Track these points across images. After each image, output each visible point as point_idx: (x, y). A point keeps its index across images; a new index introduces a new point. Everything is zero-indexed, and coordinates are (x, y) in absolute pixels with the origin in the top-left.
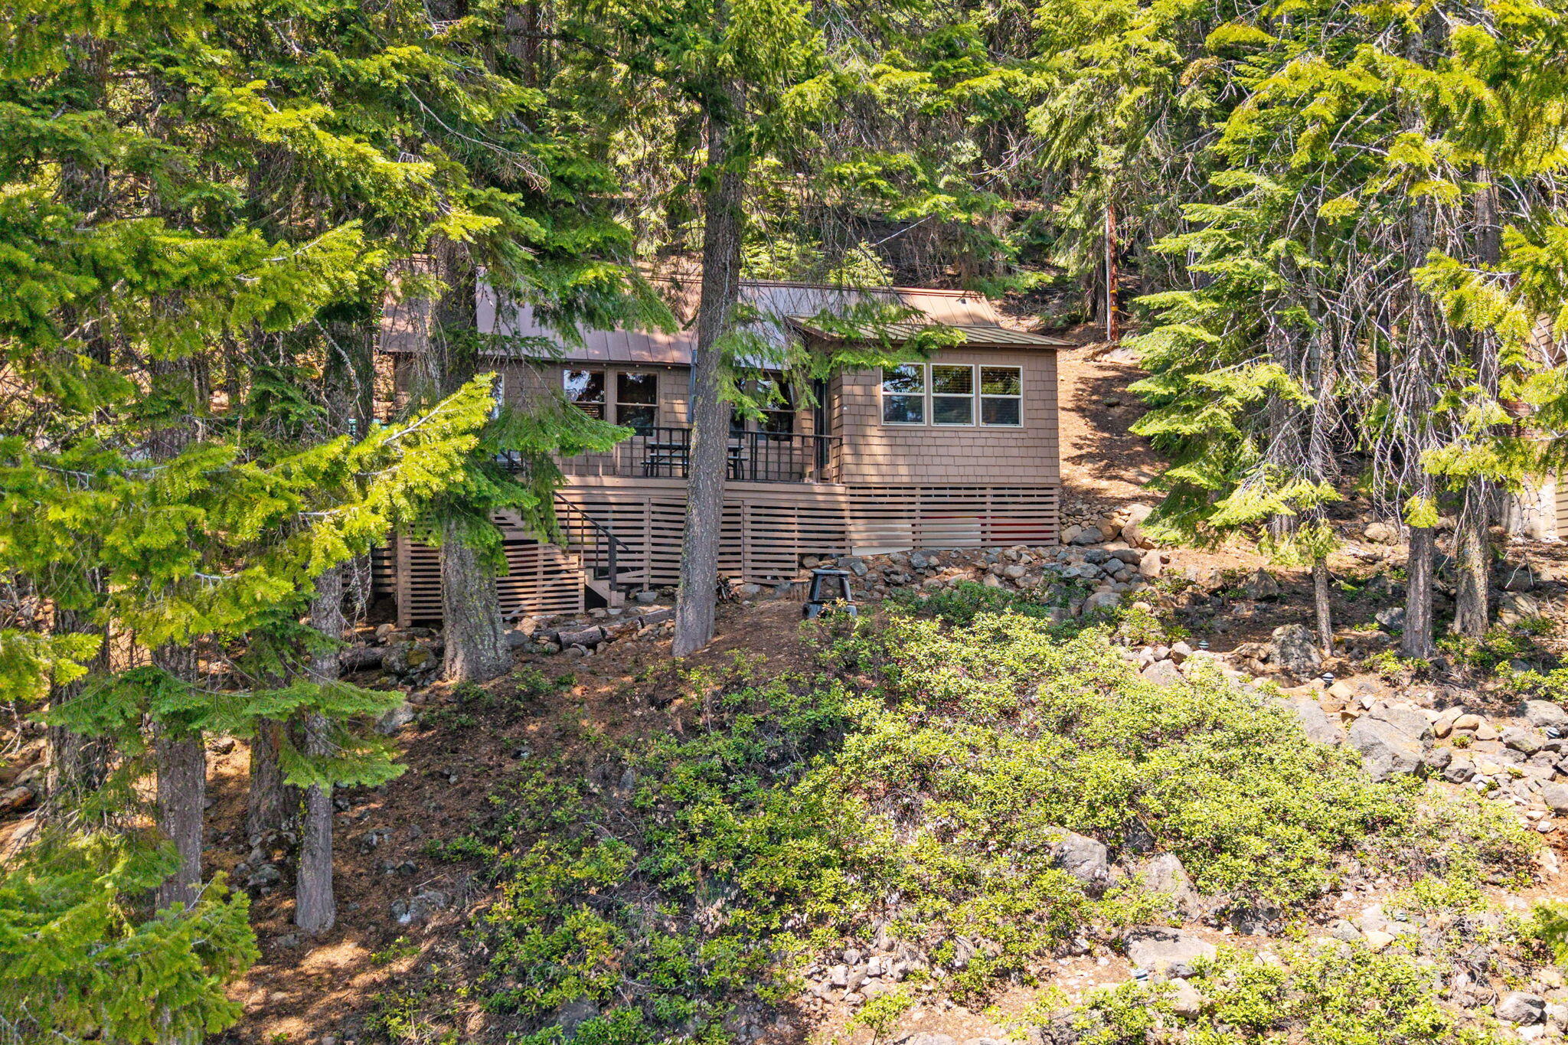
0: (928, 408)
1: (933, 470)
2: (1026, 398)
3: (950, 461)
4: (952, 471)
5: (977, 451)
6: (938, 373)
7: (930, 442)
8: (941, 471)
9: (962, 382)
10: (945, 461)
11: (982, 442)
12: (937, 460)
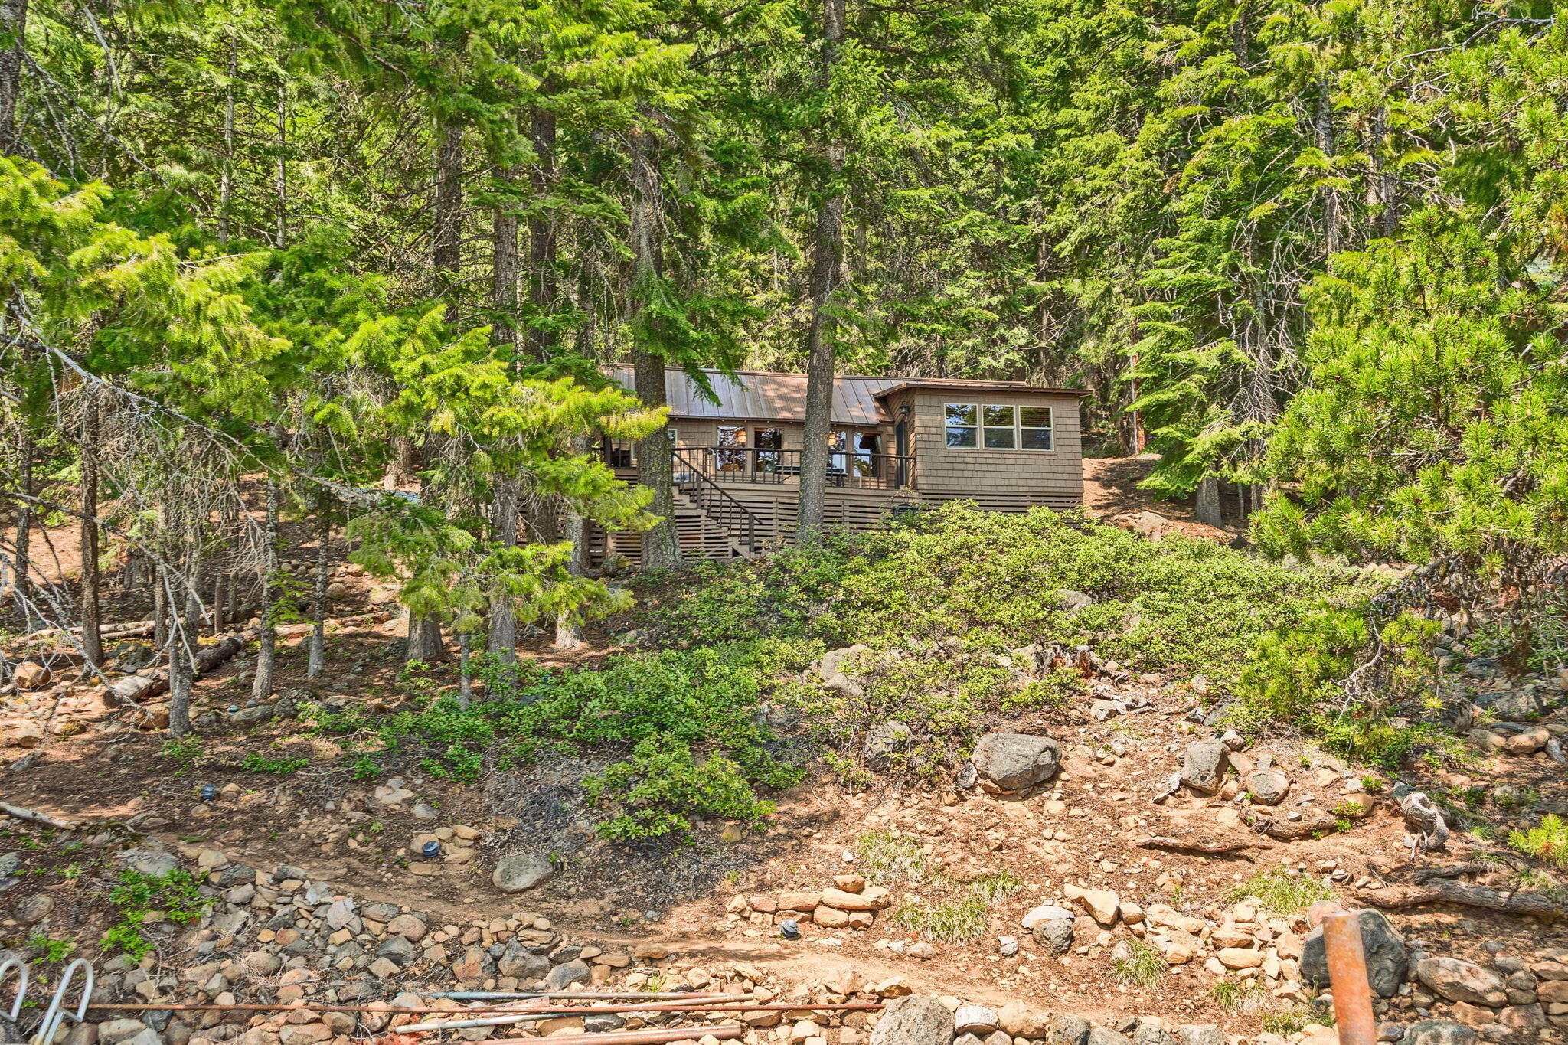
0: (980, 437)
1: (984, 482)
2: (1056, 431)
3: (998, 475)
4: (1000, 482)
5: (1018, 468)
6: (987, 412)
7: (983, 461)
8: (991, 482)
9: (1006, 417)
10: (994, 474)
11: (1021, 462)
12: (988, 474)
